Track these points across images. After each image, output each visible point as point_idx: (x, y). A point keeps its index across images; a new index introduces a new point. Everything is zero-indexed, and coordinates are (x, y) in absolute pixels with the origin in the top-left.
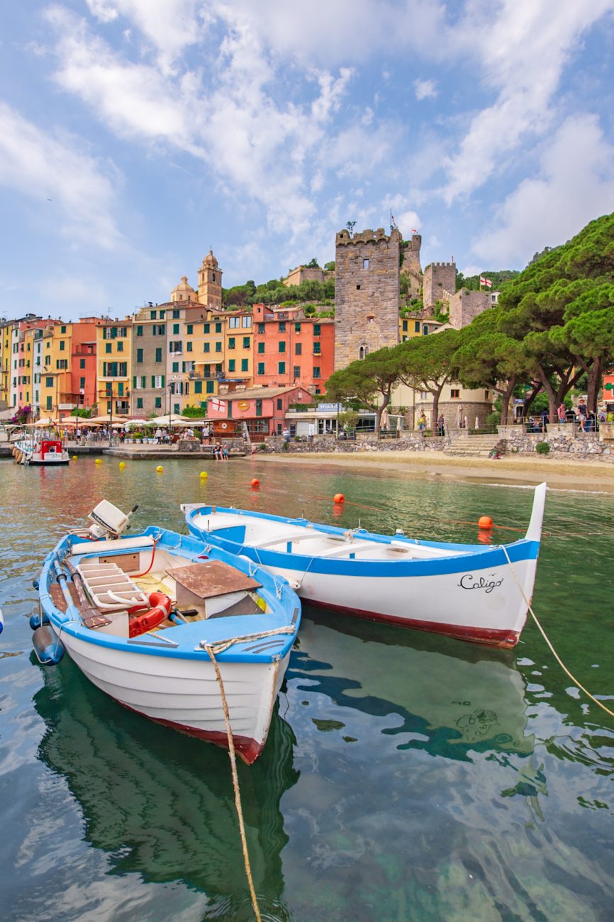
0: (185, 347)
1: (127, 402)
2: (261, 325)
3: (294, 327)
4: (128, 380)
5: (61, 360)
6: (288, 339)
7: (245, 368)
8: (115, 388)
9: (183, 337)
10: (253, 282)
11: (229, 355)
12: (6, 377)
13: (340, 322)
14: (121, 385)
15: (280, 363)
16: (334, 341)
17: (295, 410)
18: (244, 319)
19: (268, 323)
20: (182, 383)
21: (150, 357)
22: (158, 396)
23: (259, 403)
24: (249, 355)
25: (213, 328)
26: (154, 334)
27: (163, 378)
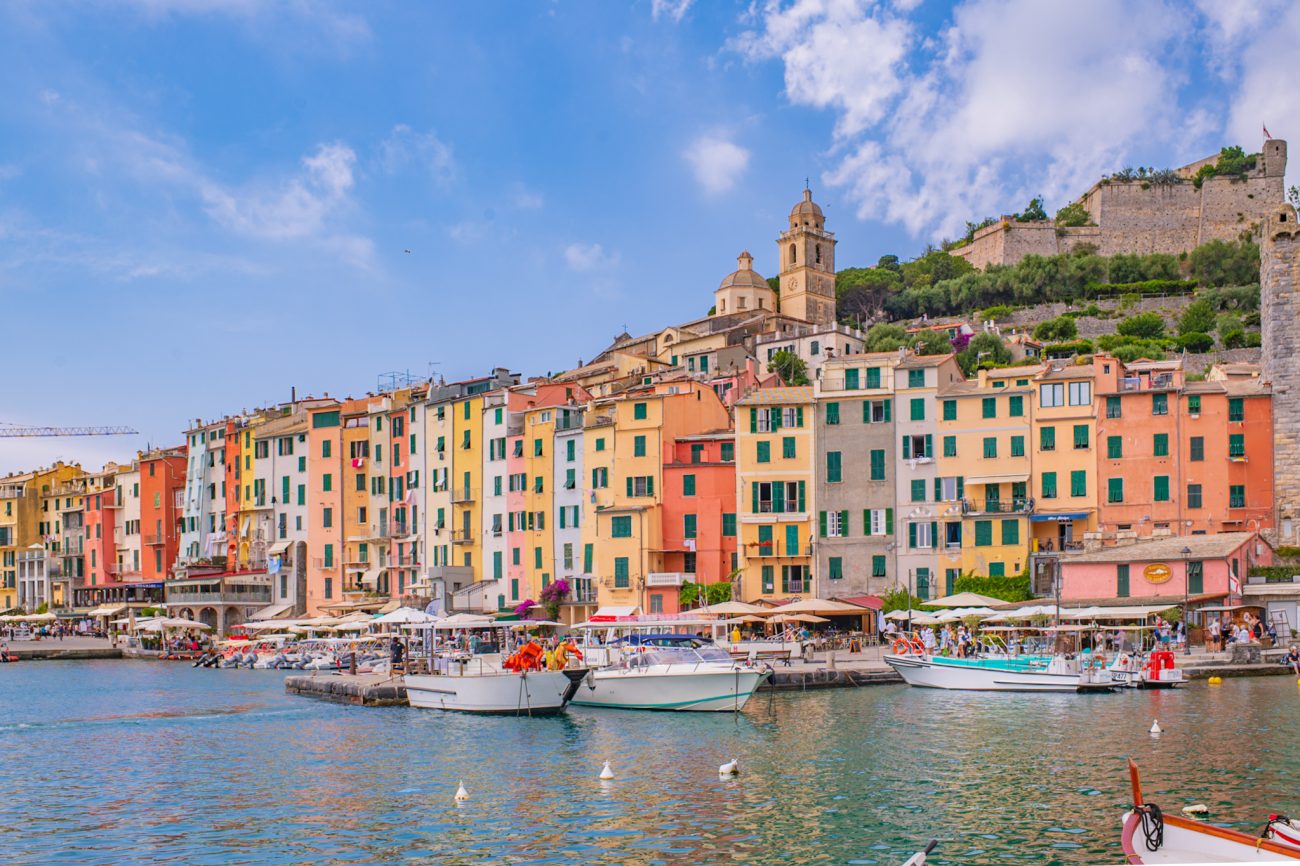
0: (938, 446)
1: (807, 567)
2: (1113, 400)
3: (1185, 403)
4: (809, 520)
5: (637, 478)
6: (1175, 430)
7: (1078, 489)
8: (779, 536)
9: (934, 424)
10: (895, 258)
11: (1043, 462)
12: (467, 515)
13: (1284, 392)
14: (792, 531)
15: (1156, 478)
16: (1273, 431)
17: (1264, 579)
18: (1075, 387)
19: (1127, 395)
20: (934, 525)
21: (856, 468)
22: (879, 552)
23: (1195, 570)
24: (1088, 462)
25: (1002, 406)
26: (866, 419)
27: (890, 513)
